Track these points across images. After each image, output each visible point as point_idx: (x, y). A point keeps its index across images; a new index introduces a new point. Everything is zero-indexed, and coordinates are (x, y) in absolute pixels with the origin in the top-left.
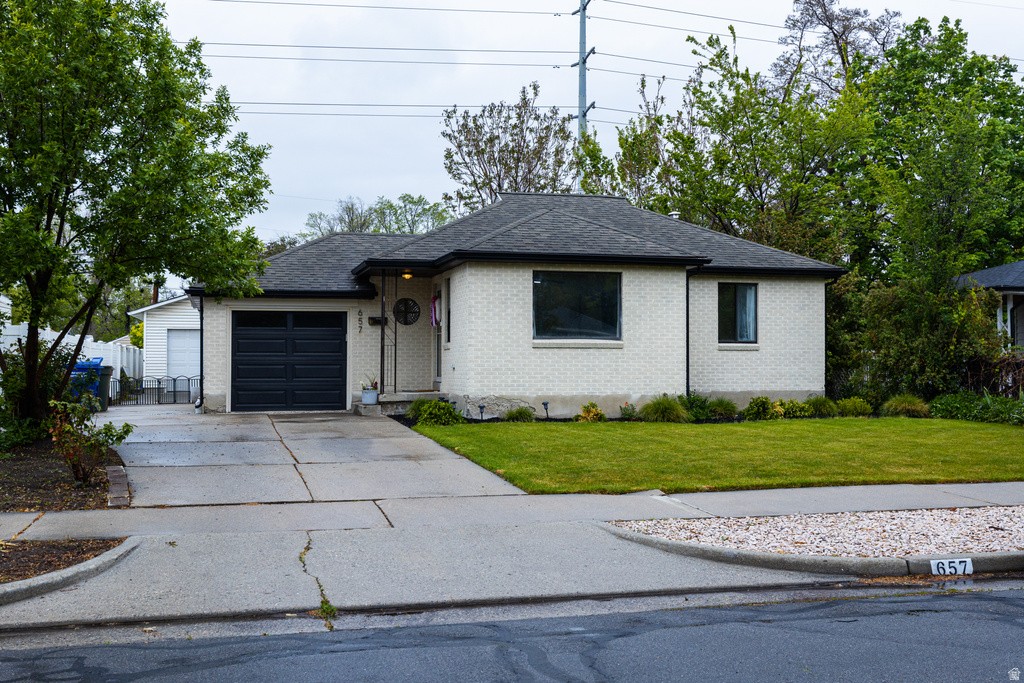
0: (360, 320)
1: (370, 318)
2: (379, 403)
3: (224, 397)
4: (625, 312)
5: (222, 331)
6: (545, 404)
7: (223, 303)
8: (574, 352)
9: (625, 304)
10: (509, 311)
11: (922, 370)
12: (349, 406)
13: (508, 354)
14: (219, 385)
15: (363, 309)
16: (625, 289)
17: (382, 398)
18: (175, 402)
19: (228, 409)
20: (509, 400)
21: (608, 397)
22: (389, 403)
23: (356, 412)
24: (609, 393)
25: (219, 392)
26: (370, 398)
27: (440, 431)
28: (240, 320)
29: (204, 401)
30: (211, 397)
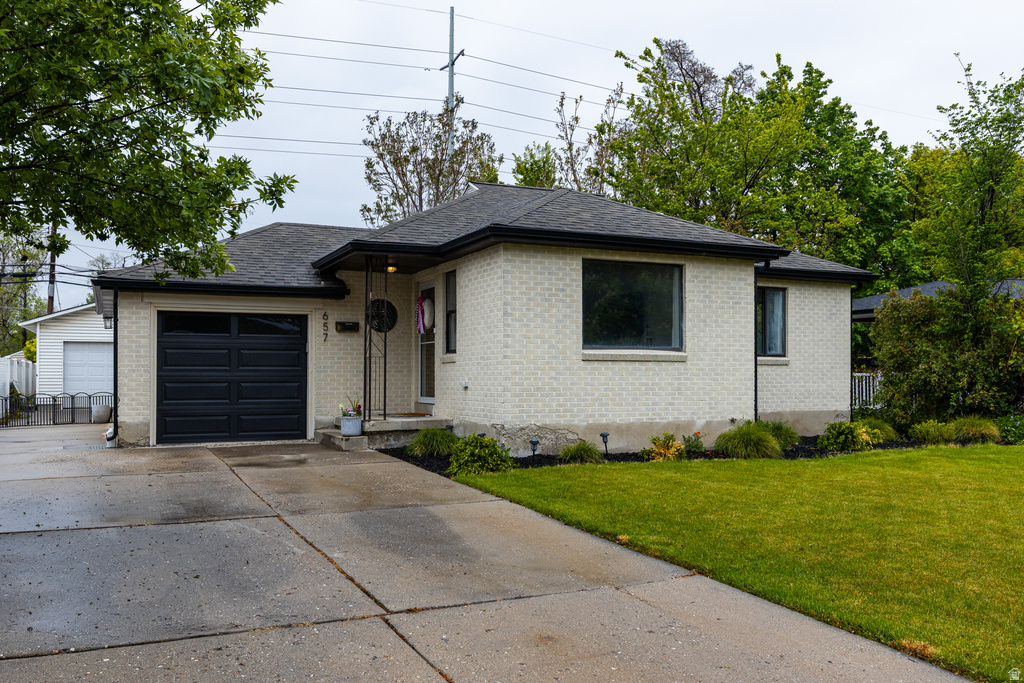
0: (325, 325)
1: (337, 323)
2: (363, 433)
3: (148, 425)
4: (688, 315)
5: (144, 337)
6: (604, 436)
7: (146, 300)
8: (630, 366)
9: (688, 306)
10: (554, 310)
11: (972, 384)
12: (311, 434)
13: (551, 369)
14: (140, 408)
15: (329, 312)
16: (688, 286)
17: (368, 427)
18: (73, 422)
19: (153, 440)
20: (554, 431)
21: (669, 424)
22: (381, 433)
23: (327, 443)
24: (670, 419)
25: (141, 419)
26: (350, 427)
27: (487, 479)
28: (168, 323)
29: (120, 430)
30: (129, 426)
